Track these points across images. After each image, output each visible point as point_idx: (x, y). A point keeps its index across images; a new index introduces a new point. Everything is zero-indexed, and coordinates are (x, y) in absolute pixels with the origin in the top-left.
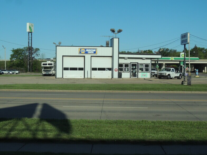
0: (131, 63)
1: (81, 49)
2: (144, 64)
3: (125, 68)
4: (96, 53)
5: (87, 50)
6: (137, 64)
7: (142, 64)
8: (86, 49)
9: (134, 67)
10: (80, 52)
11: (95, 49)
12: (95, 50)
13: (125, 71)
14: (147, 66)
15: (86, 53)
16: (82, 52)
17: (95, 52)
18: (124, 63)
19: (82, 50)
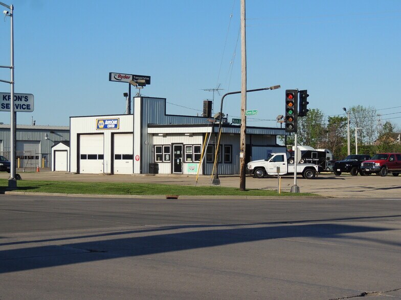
0: (173, 144)
1: (99, 121)
2: (193, 145)
3: (165, 155)
4: (118, 128)
5: (107, 123)
6: (182, 145)
7: (189, 147)
8: (104, 121)
9: (178, 152)
10: (98, 127)
11: (116, 120)
12: (115, 122)
13: (165, 160)
14: (197, 149)
15: (105, 127)
16: (100, 127)
17: (116, 126)
18: (163, 145)
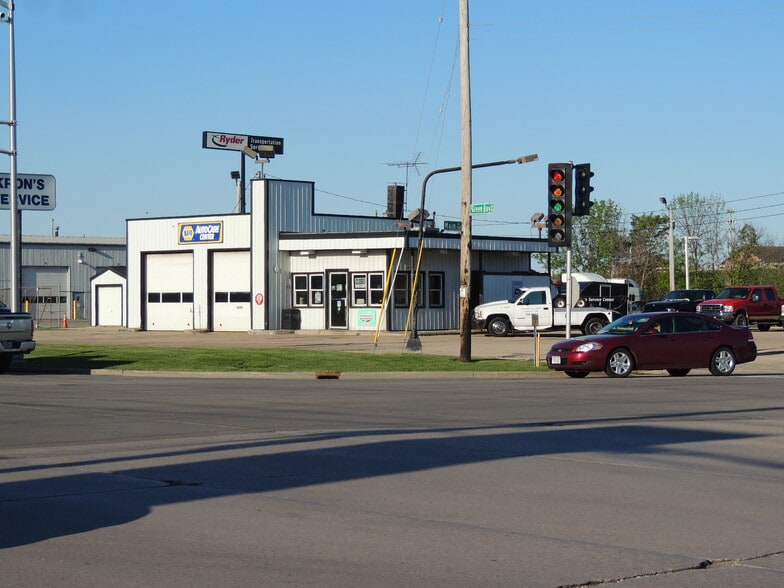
0: (328, 271)
1: (183, 227)
2: (367, 273)
3: (314, 293)
4: (221, 240)
5: (199, 230)
6: (346, 273)
7: (360, 276)
8: (194, 227)
9: (340, 288)
10: (182, 239)
11: (216, 225)
13: (314, 303)
14: (376, 280)
15: (196, 238)
16: (186, 238)
17: (217, 236)
18: (309, 274)
19: (186, 229)
